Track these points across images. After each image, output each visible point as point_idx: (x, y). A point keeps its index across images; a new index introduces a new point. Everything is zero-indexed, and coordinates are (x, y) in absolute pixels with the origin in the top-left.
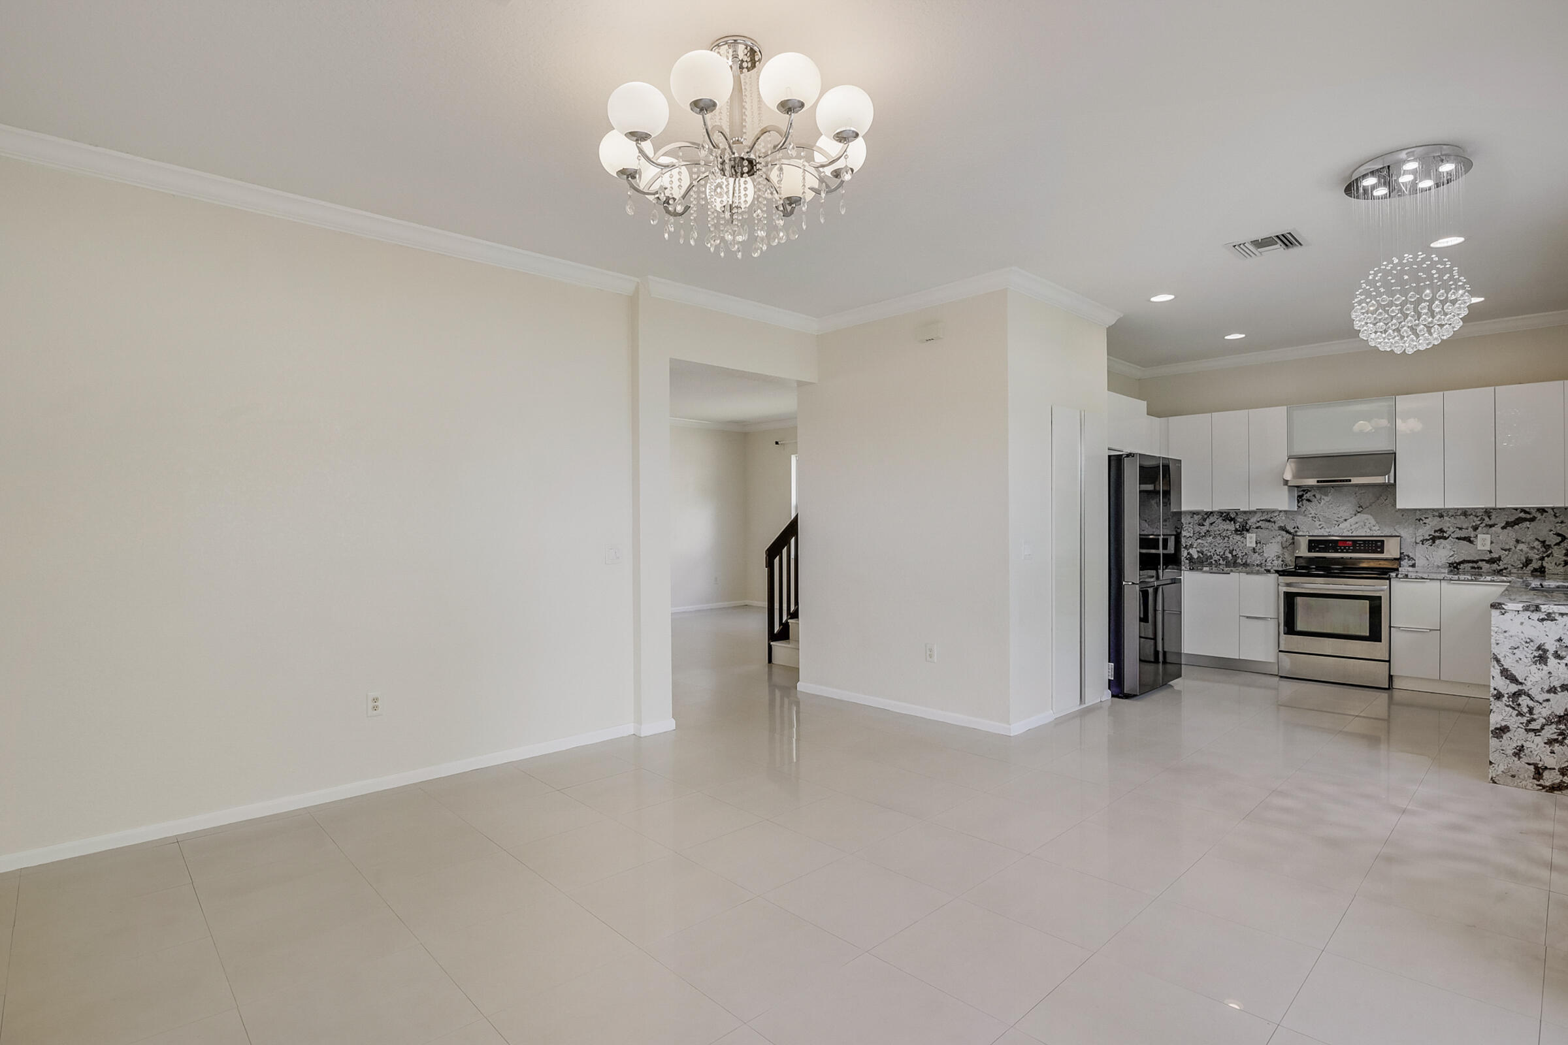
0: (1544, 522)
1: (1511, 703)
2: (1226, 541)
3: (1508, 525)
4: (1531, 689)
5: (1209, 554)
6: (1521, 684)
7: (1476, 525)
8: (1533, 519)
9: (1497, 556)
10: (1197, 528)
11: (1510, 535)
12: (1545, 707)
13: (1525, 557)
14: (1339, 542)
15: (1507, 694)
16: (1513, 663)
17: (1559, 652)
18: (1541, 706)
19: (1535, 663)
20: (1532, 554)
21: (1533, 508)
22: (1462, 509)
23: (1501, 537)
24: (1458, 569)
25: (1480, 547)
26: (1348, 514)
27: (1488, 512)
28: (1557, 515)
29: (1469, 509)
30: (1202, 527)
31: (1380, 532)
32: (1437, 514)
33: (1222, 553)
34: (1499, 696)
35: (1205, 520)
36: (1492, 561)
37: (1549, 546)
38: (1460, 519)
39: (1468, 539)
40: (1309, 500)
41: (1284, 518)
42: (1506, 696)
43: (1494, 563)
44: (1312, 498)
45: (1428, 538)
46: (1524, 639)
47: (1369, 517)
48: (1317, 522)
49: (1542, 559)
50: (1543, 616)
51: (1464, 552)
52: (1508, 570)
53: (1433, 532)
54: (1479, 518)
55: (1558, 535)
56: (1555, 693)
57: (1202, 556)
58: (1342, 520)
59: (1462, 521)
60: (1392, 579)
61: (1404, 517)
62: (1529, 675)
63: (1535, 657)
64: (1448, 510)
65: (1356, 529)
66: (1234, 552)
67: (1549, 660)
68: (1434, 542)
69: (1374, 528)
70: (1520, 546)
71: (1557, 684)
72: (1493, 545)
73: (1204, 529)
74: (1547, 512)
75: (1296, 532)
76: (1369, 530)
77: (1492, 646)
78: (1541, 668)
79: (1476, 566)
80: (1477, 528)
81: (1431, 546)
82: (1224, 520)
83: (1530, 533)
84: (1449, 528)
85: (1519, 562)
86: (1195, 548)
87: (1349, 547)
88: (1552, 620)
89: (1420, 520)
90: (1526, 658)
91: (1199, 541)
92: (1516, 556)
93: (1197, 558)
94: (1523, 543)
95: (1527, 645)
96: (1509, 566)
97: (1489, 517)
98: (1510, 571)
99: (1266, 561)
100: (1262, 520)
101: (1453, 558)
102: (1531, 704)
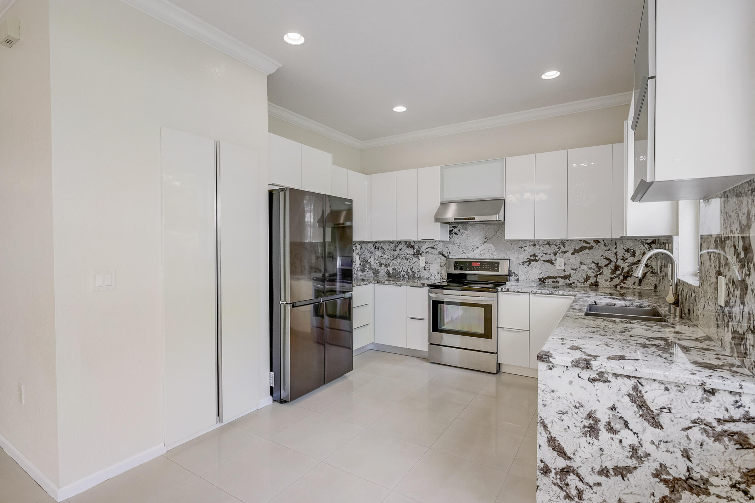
0: (598, 249)
1: (558, 481)
2: (408, 261)
3: (576, 251)
4: (580, 467)
5: (399, 271)
6: (570, 458)
7: (556, 252)
8: (591, 248)
9: (569, 274)
10: (392, 253)
11: (577, 259)
12: (596, 493)
13: (586, 275)
14: (473, 263)
15: (555, 469)
16: (561, 431)
17: (612, 424)
18: (591, 491)
19: (585, 434)
20: (591, 273)
21: (591, 239)
22: (547, 240)
23: (571, 260)
24: (544, 283)
25: (558, 268)
26: (479, 243)
27: (563, 242)
28: (606, 245)
29: (552, 240)
30: (395, 252)
31: (497, 256)
32: (532, 244)
33: (406, 270)
34: (546, 471)
35: (396, 247)
36: (565, 277)
37: (601, 267)
38: (546, 247)
39: (551, 262)
40: (456, 234)
41: (441, 246)
42: (553, 471)
43: (566, 279)
44: (458, 232)
45: (527, 260)
46: (573, 402)
47: (491, 245)
48: (461, 249)
49: (596, 276)
50: (594, 375)
51: (549, 270)
52: (575, 284)
53: (529, 256)
54: (558, 246)
55: (607, 259)
56: (607, 476)
57: (395, 272)
58: (475, 247)
59: (547, 249)
60: (499, 292)
61: (512, 246)
62: (578, 449)
63: (585, 427)
64: (538, 241)
65: (484, 254)
66: (413, 269)
67: (600, 432)
68: (530, 264)
69: (494, 253)
70: (583, 267)
71: (610, 465)
72: (566, 266)
73: (396, 253)
74: (600, 242)
75: (449, 255)
76: (491, 255)
77: (539, 407)
78: (591, 442)
79: (555, 281)
80: (557, 254)
81: (528, 266)
82: (407, 247)
83: (589, 258)
84: (539, 253)
85: (582, 278)
86: (391, 266)
87: (478, 266)
88: (605, 382)
89: (522, 247)
90: (575, 426)
91: (393, 261)
92: (580, 274)
93: (392, 273)
94: (585, 264)
95: (577, 410)
96: (576, 281)
97: (564, 246)
98: (576, 285)
99: (431, 276)
100: (429, 248)
101: (541, 275)
102: (581, 486)
